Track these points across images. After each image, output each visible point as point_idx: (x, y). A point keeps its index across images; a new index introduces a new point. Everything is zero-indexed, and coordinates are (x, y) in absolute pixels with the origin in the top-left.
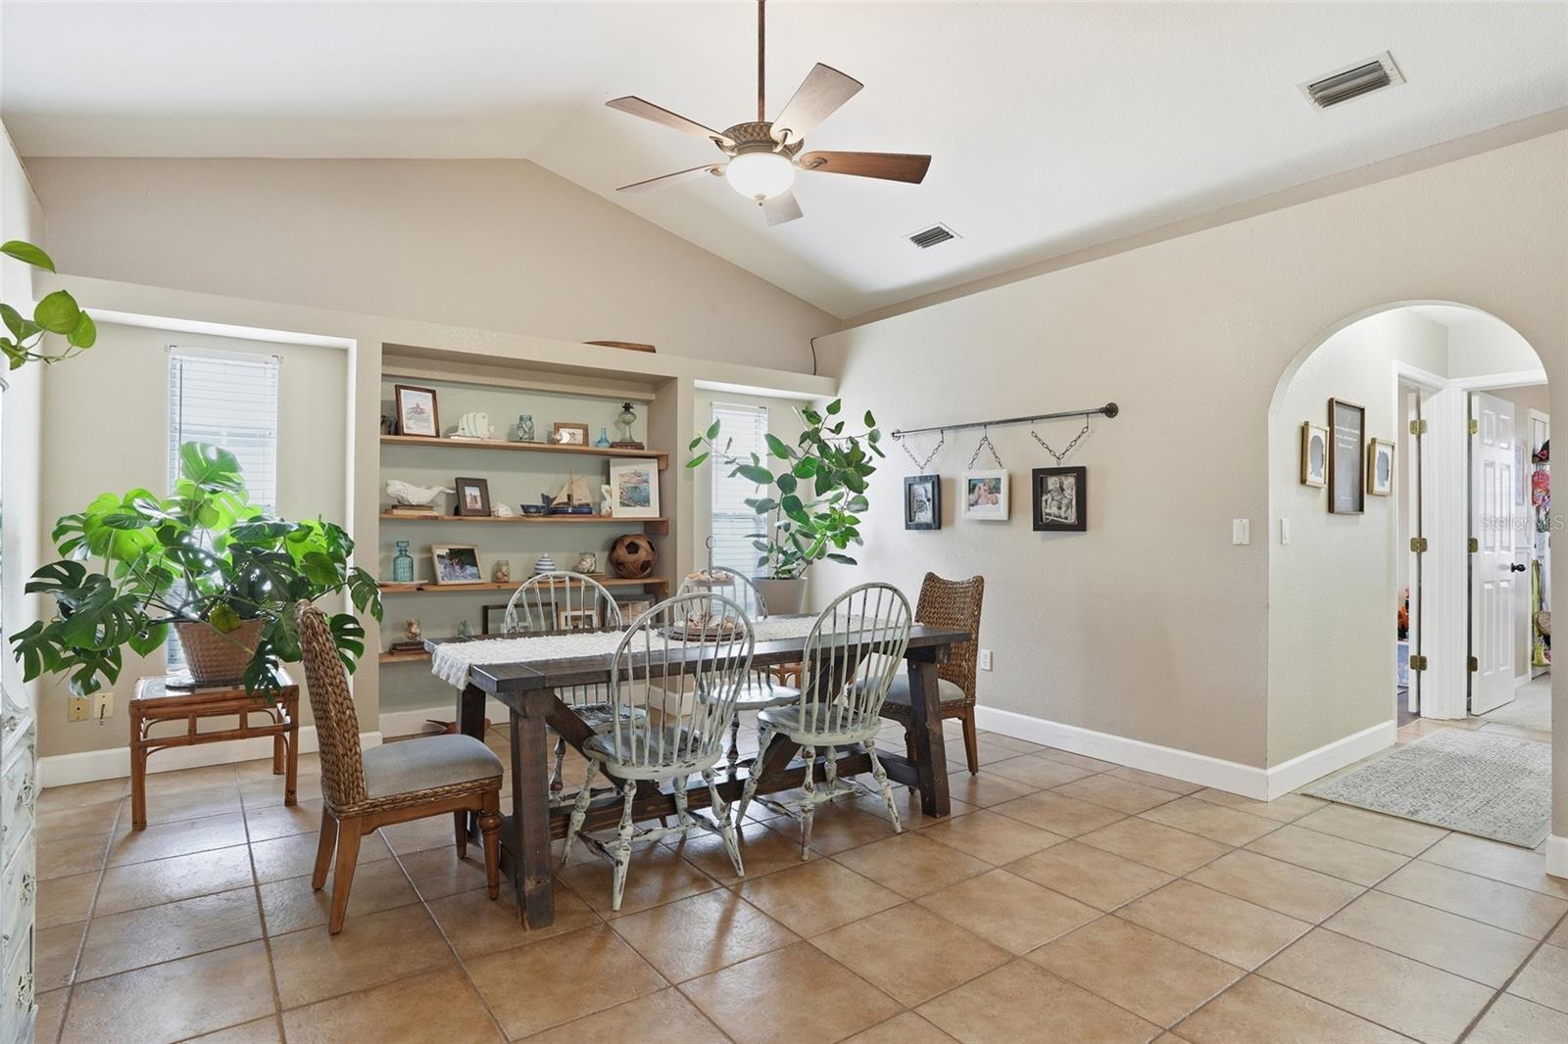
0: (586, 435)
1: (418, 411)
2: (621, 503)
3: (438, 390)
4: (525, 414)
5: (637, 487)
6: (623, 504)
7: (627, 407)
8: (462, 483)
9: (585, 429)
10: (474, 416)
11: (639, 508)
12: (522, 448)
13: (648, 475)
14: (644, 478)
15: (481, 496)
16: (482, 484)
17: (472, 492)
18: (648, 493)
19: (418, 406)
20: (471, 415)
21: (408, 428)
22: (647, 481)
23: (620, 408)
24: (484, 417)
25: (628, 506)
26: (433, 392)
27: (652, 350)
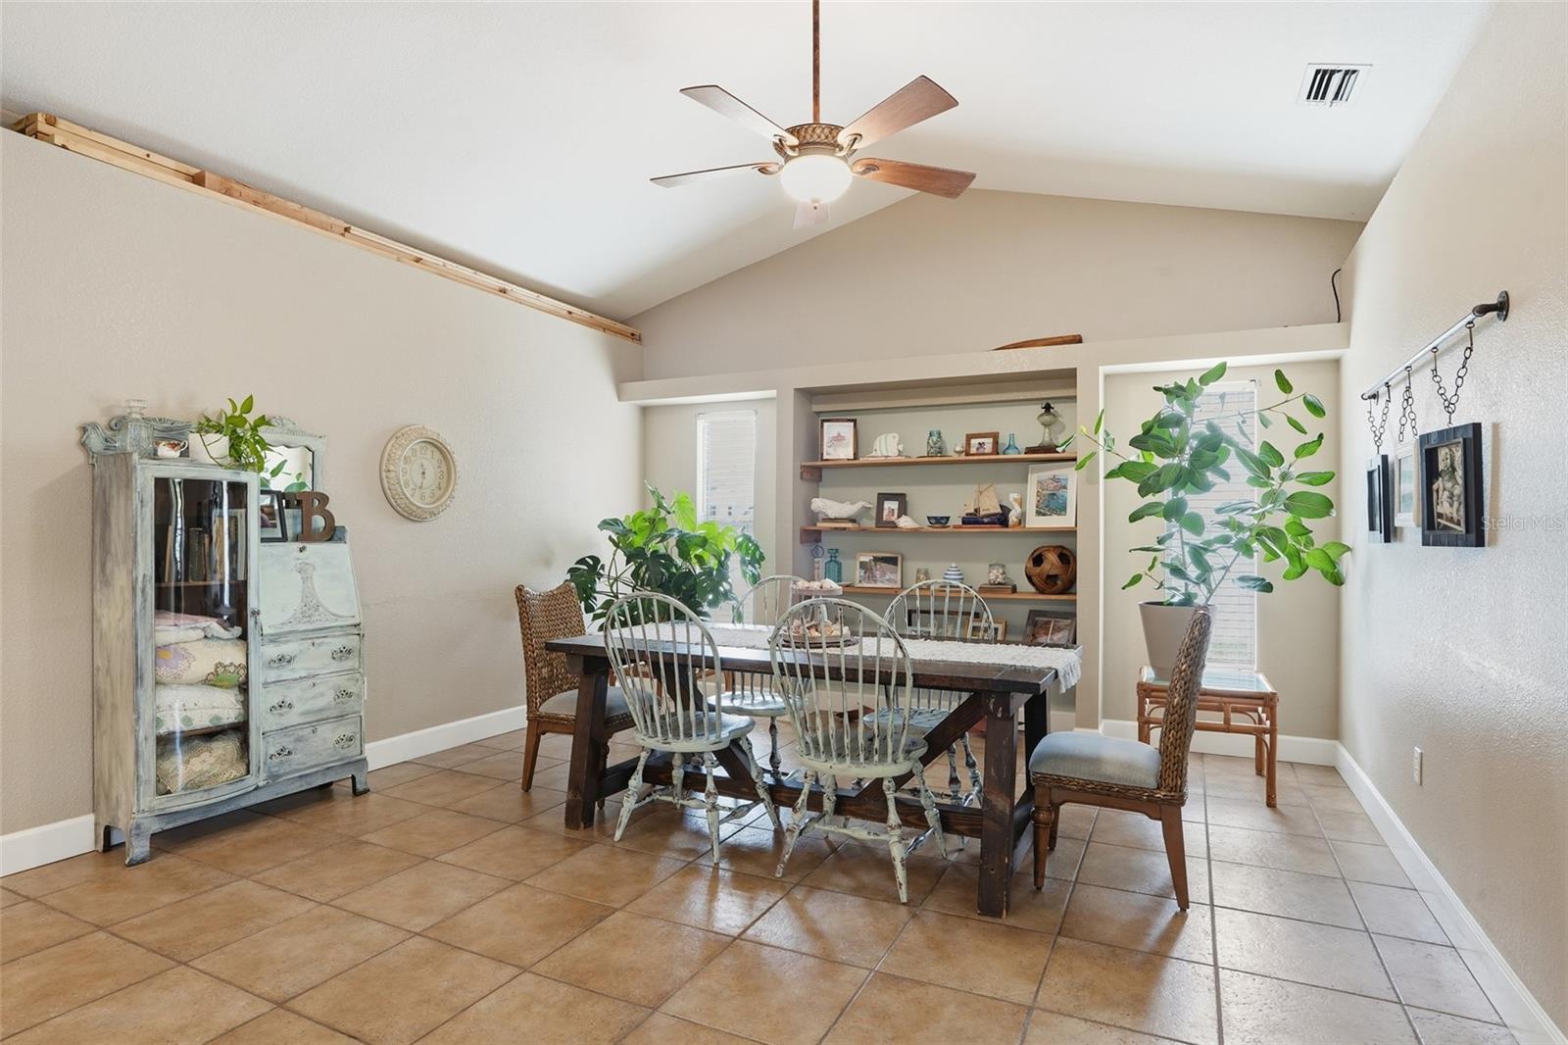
0: (996, 443)
1: (839, 438)
2: (1037, 512)
3: (859, 418)
4: (935, 429)
5: (1054, 494)
6: (1039, 513)
7: (1048, 408)
8: (883, 497)
9: (995, 436)
10: (886, 438)
11: (1055, 517)
12: (935, 463)
13: (1067, 479)
14: (1063, 483)
15: (899, 509)
16: (900, 497)
17: (891, 505)
18: (1066, 499)
19: (839, 434)
20: (883, 437)
21: (828, 454)
22: (1065, 487)
23: (1039, 409)
24: (894, 437)
25: (1044, 515)
26: (855, 421)
27: (1078, 340)
